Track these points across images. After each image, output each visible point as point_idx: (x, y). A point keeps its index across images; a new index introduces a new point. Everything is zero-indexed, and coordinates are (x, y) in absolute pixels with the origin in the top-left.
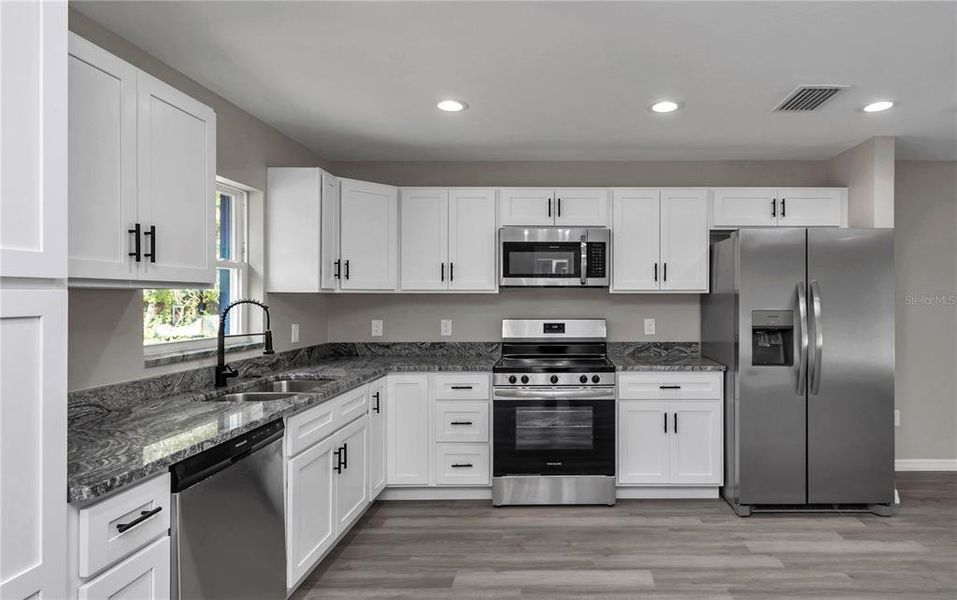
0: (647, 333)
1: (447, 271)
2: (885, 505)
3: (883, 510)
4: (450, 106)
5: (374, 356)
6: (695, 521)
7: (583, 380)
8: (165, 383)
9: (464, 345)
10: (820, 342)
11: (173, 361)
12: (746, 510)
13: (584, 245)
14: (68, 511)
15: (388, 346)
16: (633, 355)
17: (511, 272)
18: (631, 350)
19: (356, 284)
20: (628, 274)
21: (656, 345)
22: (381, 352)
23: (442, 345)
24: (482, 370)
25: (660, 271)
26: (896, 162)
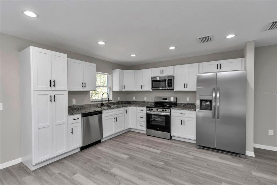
0: (187, 101)
1: (142, 87)
2: (243, 154)
3: (242, 156)
4: (133, 55)
5: (134, 104)
6: (184, 146)
7: (163, 110)
8: (93, 105)
9: (148, 102)
10: (218, 104)
11: (95, 102)
12: (198, 147)
13: (167, 80)
14: (68, 116)
15: (136, 102)
16: (183, 106)
17: (153, 87)
18: (183, 105)
19: (127, 89)
20: (178, 86)
21: (189, 104)
22: (135, 103)
23: (144, 102)
24: (145, 107)
25: (186, 86)
26: (255, 48)
